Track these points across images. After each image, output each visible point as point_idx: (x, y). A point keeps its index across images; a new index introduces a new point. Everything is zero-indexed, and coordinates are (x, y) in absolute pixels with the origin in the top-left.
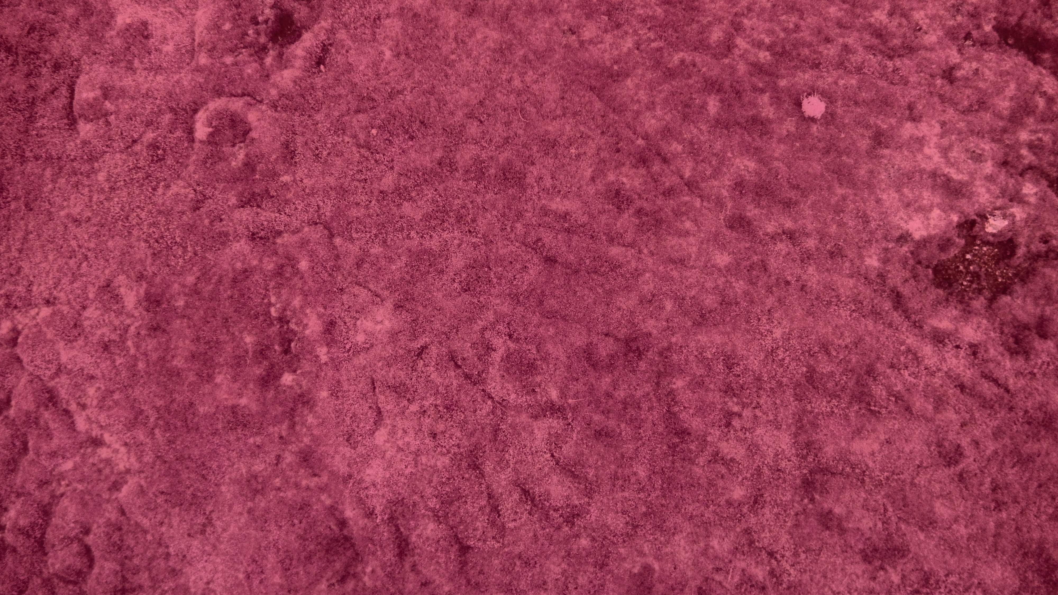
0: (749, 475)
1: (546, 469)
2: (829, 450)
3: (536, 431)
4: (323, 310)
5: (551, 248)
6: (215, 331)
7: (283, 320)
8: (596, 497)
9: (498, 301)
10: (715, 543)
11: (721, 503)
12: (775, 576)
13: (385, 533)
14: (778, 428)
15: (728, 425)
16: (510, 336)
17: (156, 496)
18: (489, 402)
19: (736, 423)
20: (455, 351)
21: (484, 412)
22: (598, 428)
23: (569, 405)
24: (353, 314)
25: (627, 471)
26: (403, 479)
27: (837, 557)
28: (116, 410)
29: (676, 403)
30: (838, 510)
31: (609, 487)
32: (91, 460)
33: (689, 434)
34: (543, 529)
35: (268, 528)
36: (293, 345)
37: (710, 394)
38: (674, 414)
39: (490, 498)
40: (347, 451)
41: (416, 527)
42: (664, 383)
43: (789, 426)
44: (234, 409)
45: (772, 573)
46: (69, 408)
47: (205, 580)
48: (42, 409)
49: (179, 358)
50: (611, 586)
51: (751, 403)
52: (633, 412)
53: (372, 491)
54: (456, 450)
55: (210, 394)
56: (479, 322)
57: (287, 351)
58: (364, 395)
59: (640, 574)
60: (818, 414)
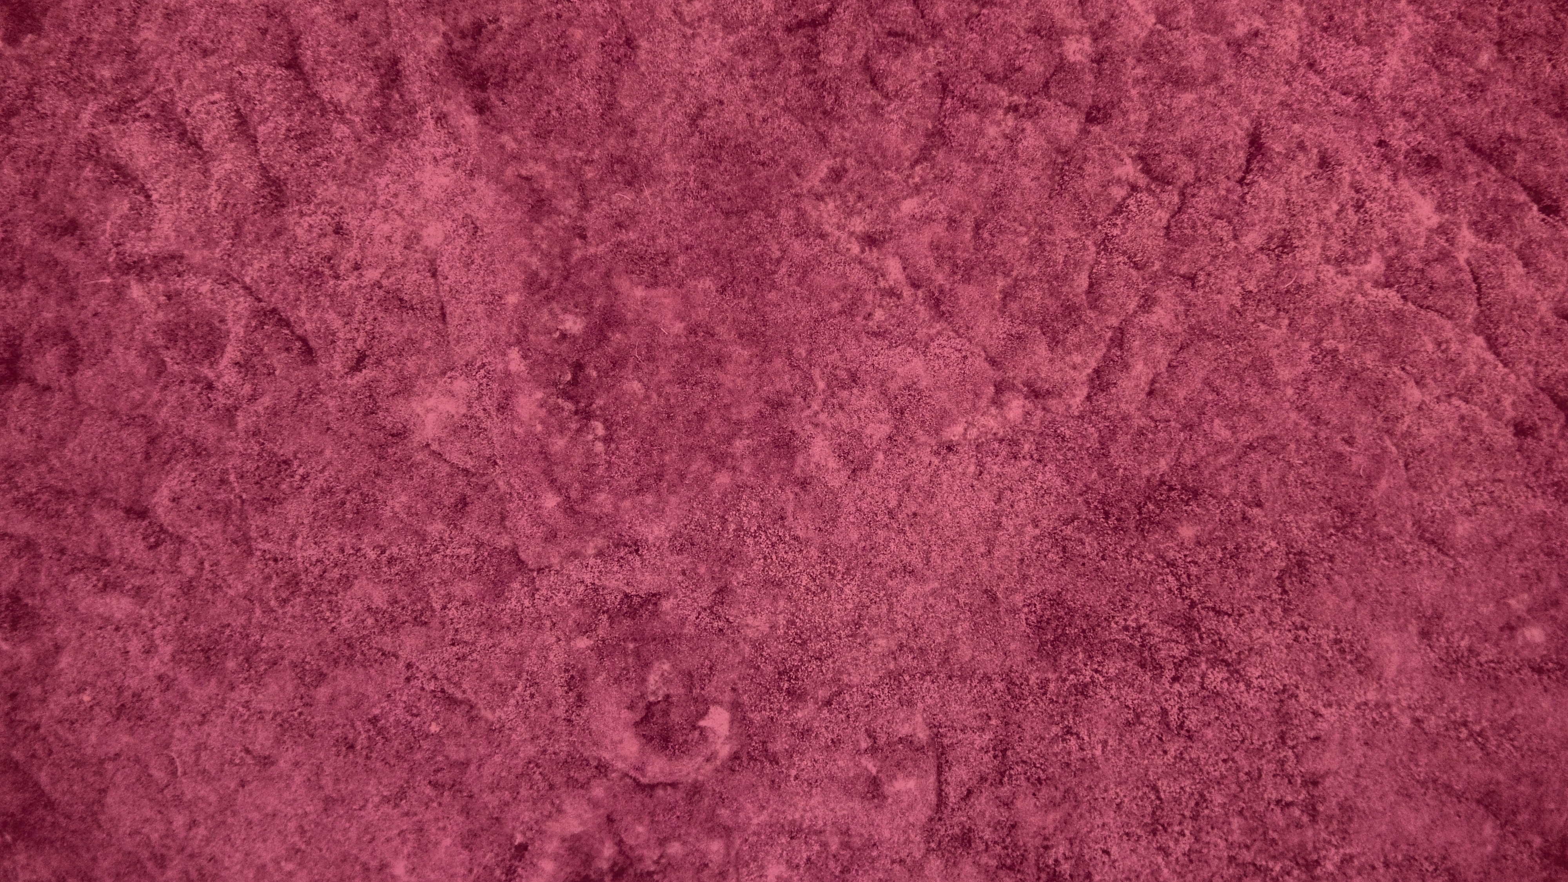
3: (172, 233)
5: (133, 532)
7: (585, 416)
8: (82, 137)
13: (417, 91)
21: (256, 265)
22: (68, 238)
23: (111, 274)
24: (472, 424)
25: (30, 174)
26: (393, 169)
31: (62, 150)
34: (169, 91)
36: (569, 377)
39: (254, 136)
40: (477, 212)
41: (369, 99)
44: (654, 282)
46: (912, 290)
48: (948, 286)
50: (70, 16)
53: (440, 152)
54: (305, 208)
55: (694, 306)
57: (578, 367)
58: (453, 297)
59: (24, 33)
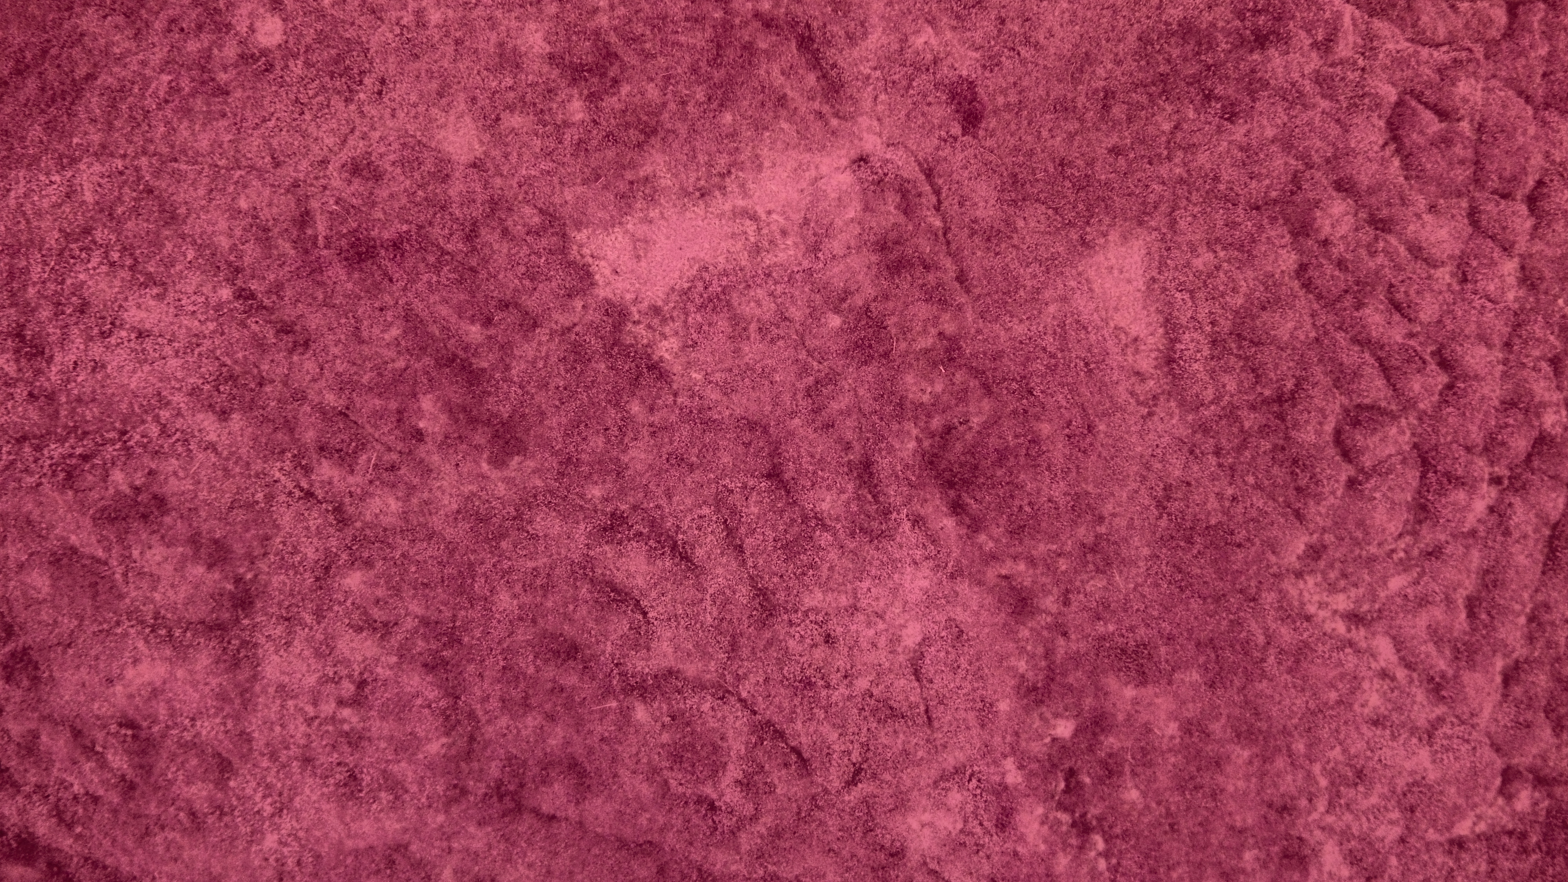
0: (336, 608)
1: (654, 594)
2: (203, 660)
3: (670, 650)
4: (1019, 849)
6: (1188, 809)
7: (1083, 828)
8: (576, 557)
9: (734, 868)
10: (394, 505)
11: (381, 562)
12: (302, 467)
13: (893, 493)
14: (281, 688)
15: (361, 685)
16: (713, 807)
17: (1249, 540)
18: (744, 695)
19: (348, 688)
20: (801, 776)
21: (752, 679)
22: (571, 663)
23: (616, 698)
24: (969, 840)
25: (527, 599)
26: (873, 572)
27: (205, 501)
28: (1331, 674)
29: (443, 712)
30: (198, 570)
31: (557, 571)
32: (1361, 591)
33: (425, 665)
34: (658, 507)
35: (1069, 498)
36: (1062, 785)
37: (386, 732)
38: (448, 695)
39: (741, 546)
40: (960, 615)
41: (848, 503)
42: (462, 743)
43: (264, 691)
44: (1143, 679)
45: (307, 470)
46: (1406, 671)
47: (1156, 418)
48: (1450, 673)
49: (1240, 761)
50: (554, 434)
51: (320, 724)
52: (514, 693)
53: (918, 554)
54: (793, 617)
55: (1184, 703)
56: (763, 830)
57: (1071, 774)
58: (941, 703)
59: (511, 455)
60: (216, 715)
